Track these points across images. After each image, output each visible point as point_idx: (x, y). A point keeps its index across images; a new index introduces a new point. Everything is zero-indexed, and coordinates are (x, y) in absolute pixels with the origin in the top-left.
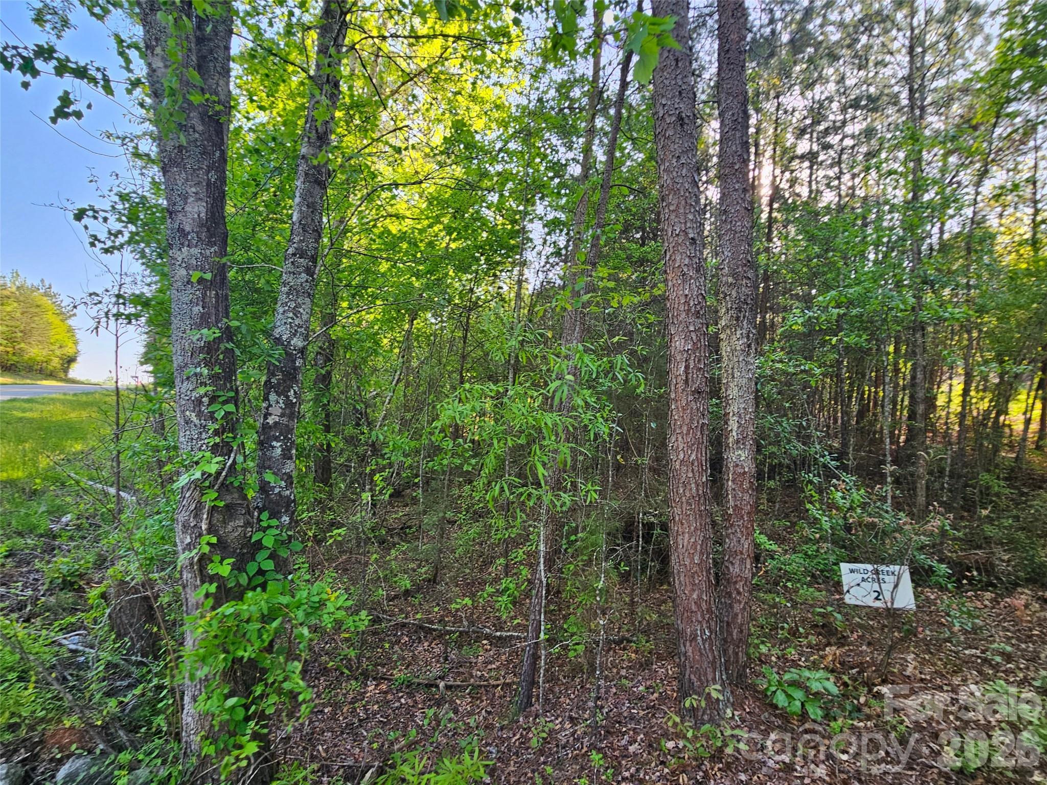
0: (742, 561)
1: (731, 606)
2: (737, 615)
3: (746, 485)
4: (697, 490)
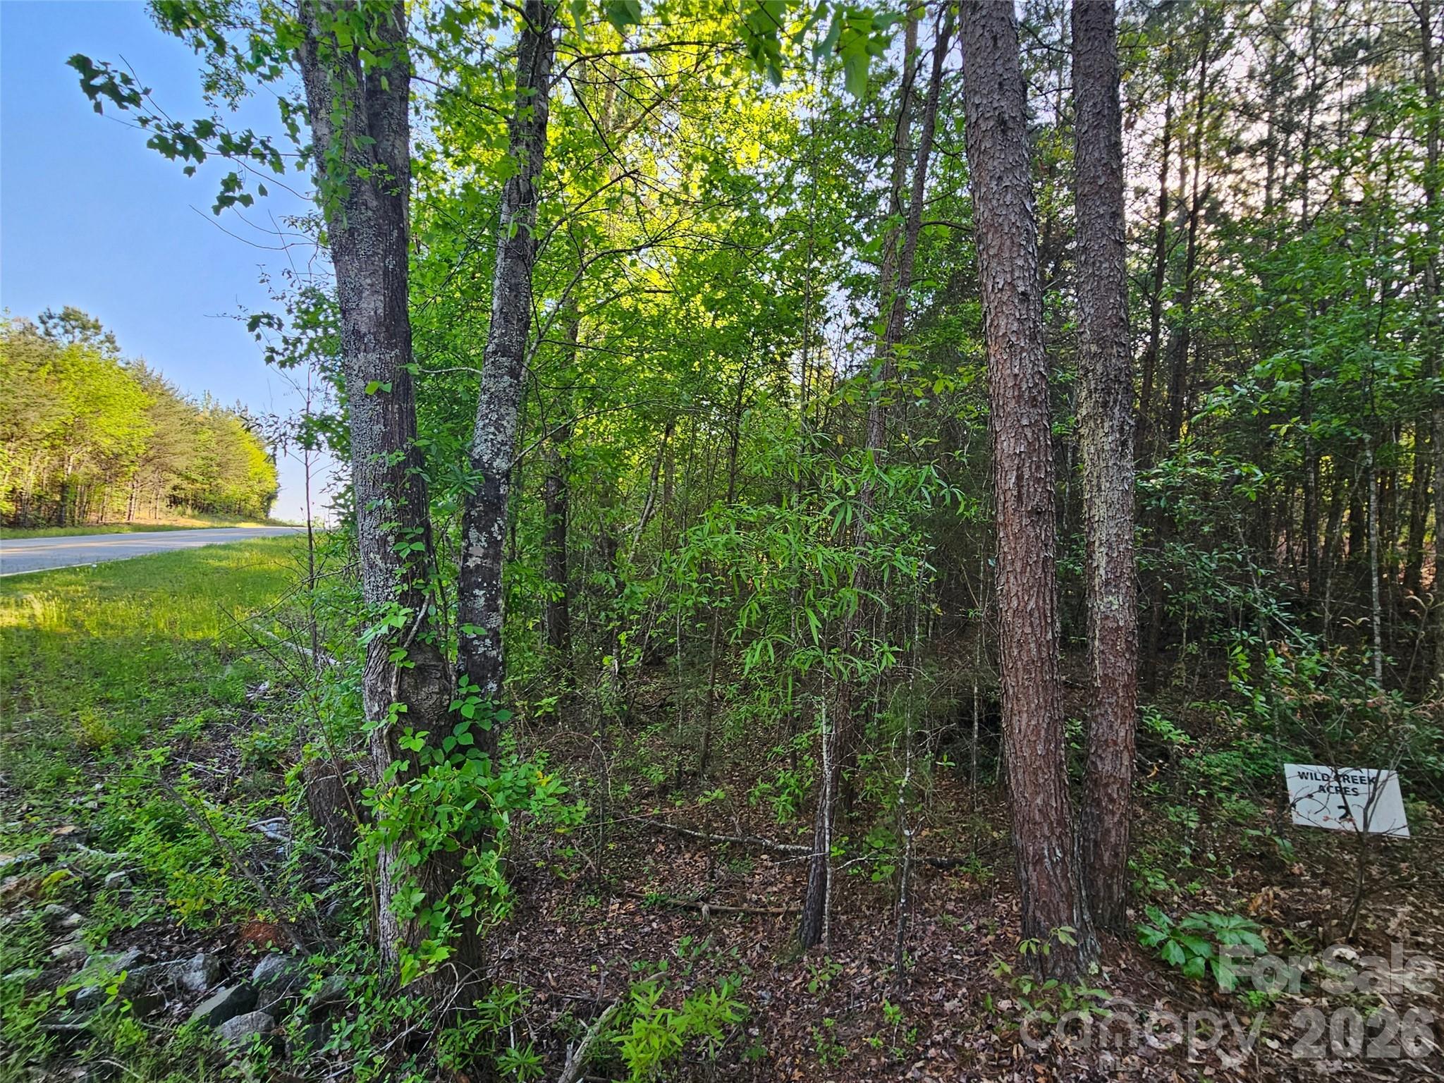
0: (1117, 755)
1: (1101, 821)
2: (1108, 831)
3: (1121, 645)
4: (1039, 651)
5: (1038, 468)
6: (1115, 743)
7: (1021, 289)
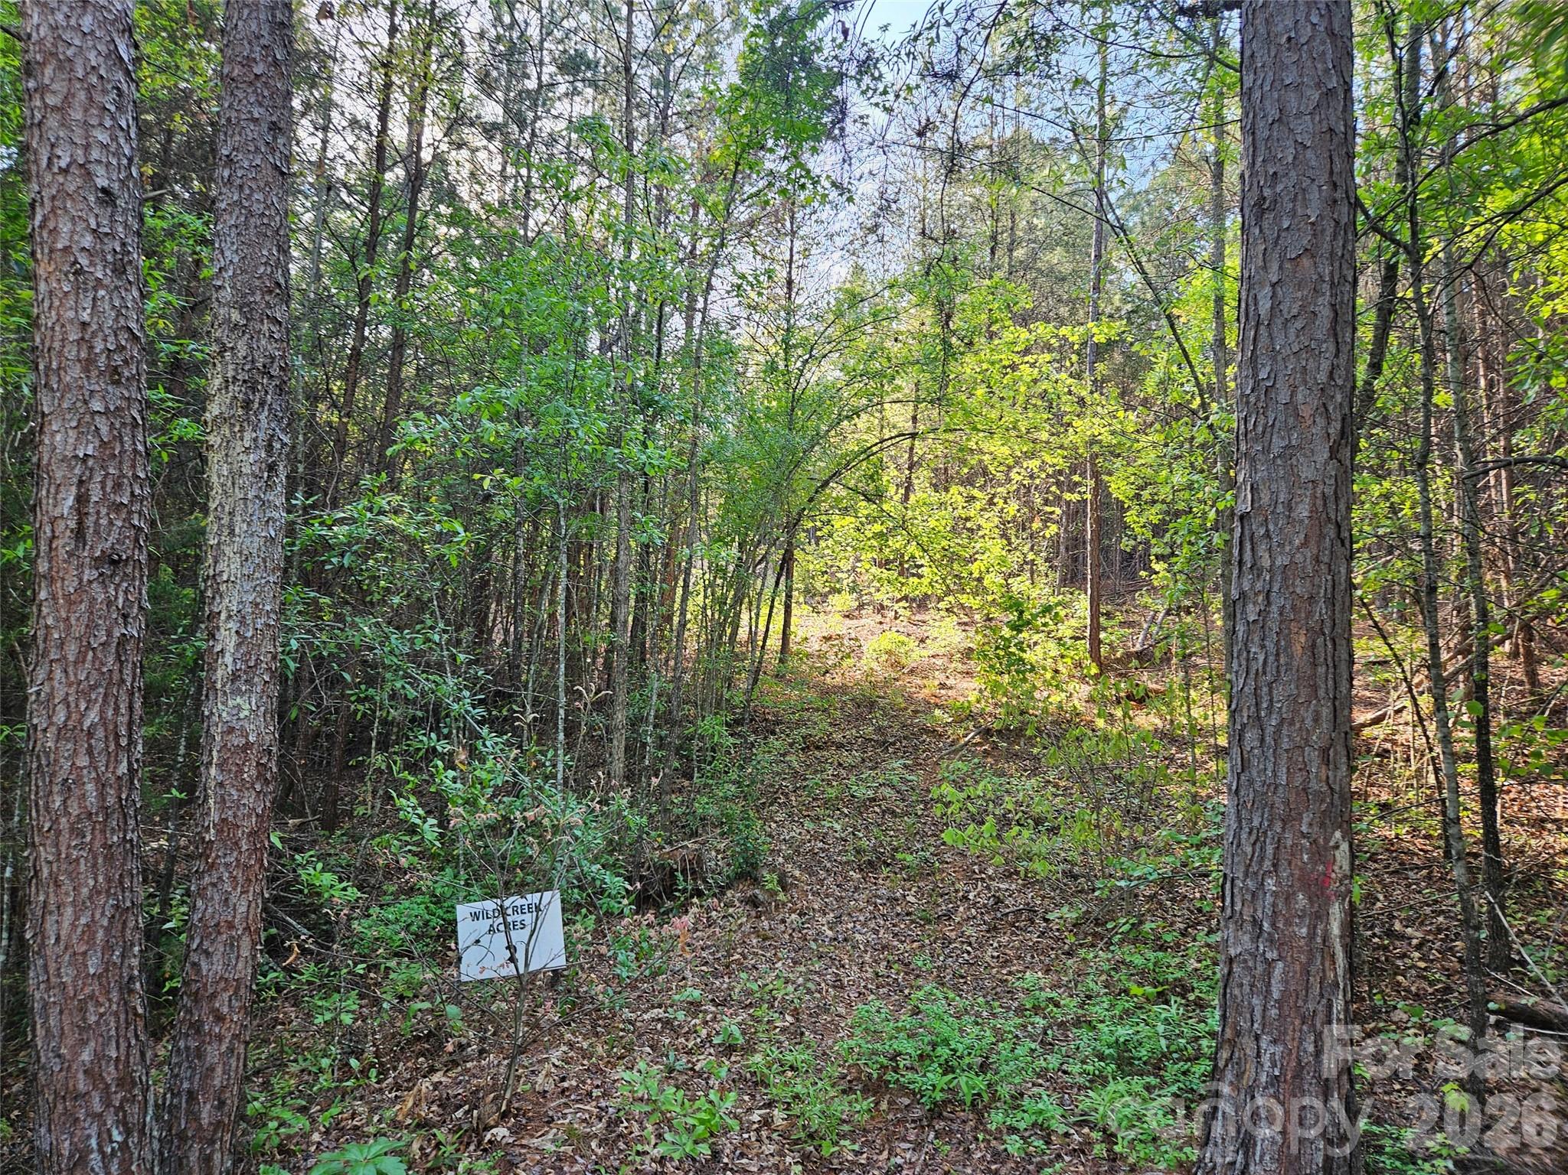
1: (200, 1054)
2: (212, 1069)
3: (250, 772)
4: (102, 796)
5: (118, 486)
6: (231, 926)
7: (102, 182)
